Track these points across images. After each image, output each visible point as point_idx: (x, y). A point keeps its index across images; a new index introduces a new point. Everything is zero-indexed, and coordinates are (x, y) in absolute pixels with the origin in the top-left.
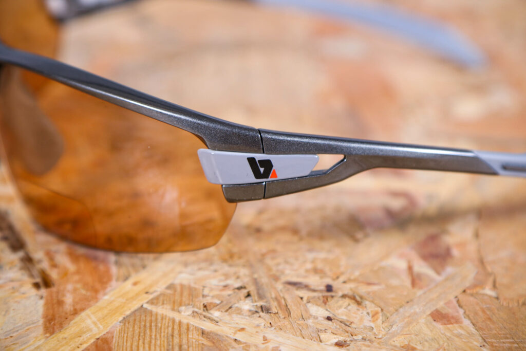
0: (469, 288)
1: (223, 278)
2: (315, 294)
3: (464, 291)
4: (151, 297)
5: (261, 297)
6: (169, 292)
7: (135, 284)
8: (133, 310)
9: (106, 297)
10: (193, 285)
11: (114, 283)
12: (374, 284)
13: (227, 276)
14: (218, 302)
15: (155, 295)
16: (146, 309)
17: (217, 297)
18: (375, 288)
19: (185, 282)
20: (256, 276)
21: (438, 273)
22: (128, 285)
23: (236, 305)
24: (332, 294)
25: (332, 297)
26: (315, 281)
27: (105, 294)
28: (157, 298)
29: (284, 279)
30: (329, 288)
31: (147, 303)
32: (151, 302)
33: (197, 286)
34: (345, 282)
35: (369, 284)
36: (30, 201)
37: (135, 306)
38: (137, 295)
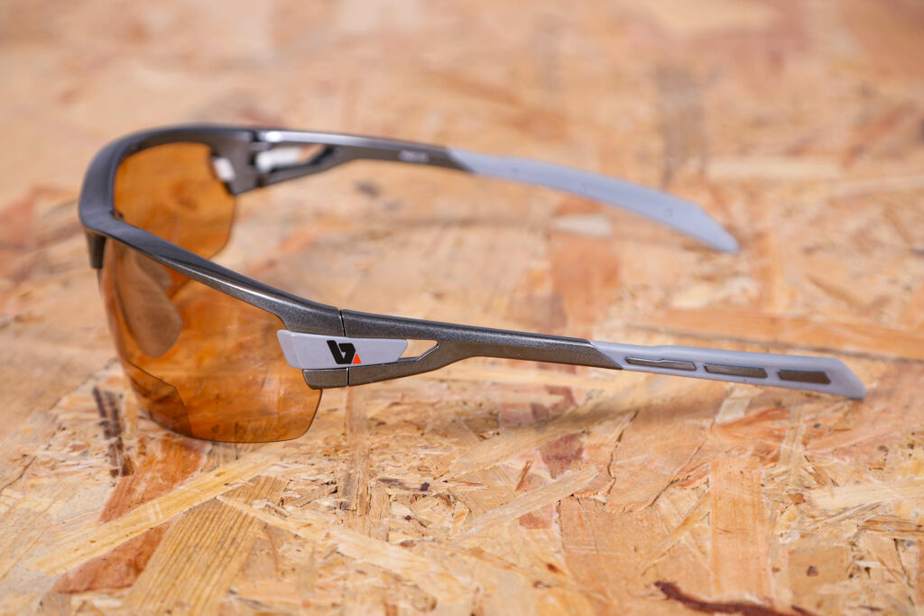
0: (577, 493)
1: (316, 472)
2: (407, 492)
3: (572, 495)
4: (230, 488)
5: (345, 493)
6: (251, 484)
7: (218, 475)
8: (203, 501)
9: (182, 487)
10: (280, 478)
11: (197, 474)
12: (476, 484)
13: (320, 471)
14: (297, 496)
15: (235, 486)
16: (219, 501)
17: (299, 491)
18: (474, 488)
19: (273, 476)
20: (351, 471)
21: (553, 477)
22: (211, 476)
23: (318, 501)
24: (425, 493)
25: (424, 496)
26: (414, 480)
27: (181, 485)
28: (234, 491)
29: (380, 476)
30: (425, 487)
31: (223, 495)
32: (227, 495)
33: (283, 480)
34: (446, 482)
35: (471, 484)
36: (142, 390)
37: (209, 497)
38: (216, 486)
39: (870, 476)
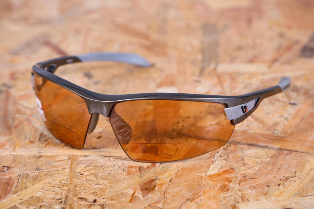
0: (152, 204)
1: (55, 194)
2: (88, 203)
3: (150, 205)
4: (21, 201)
5: (65, 203)
6: (30, 199)
7: (18, 196)
8: (11, 206)
9: (4, 201)
10: (41, 197)
11: (10, 195)
12: (114, 200)
13: (57, 194)
14: (47, 204)
15: (24, 200)
16: (17, 206)
17: (47, 203)
18: (113, 202)
19: (38, 196)
20: (68, 194)
21: (143, 197)
22: (15, 196)
23: (54, 207)
24: (95, 203)
25: (94, 205)
26: (91, 198)
27: (3, 199)
28: (23, 202)
29: (79, 196)
30: (95, 201)
31: (19, 204)
32: (20, 204)
33: (42, 198)
34: (103, 199)
35: (112, 200)
37: (13, 205)
38: (16, 200)
39: (262, 198)
